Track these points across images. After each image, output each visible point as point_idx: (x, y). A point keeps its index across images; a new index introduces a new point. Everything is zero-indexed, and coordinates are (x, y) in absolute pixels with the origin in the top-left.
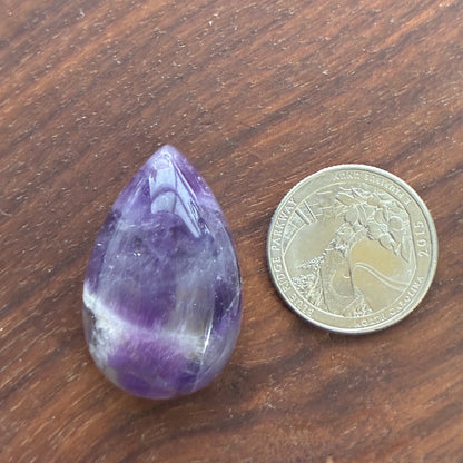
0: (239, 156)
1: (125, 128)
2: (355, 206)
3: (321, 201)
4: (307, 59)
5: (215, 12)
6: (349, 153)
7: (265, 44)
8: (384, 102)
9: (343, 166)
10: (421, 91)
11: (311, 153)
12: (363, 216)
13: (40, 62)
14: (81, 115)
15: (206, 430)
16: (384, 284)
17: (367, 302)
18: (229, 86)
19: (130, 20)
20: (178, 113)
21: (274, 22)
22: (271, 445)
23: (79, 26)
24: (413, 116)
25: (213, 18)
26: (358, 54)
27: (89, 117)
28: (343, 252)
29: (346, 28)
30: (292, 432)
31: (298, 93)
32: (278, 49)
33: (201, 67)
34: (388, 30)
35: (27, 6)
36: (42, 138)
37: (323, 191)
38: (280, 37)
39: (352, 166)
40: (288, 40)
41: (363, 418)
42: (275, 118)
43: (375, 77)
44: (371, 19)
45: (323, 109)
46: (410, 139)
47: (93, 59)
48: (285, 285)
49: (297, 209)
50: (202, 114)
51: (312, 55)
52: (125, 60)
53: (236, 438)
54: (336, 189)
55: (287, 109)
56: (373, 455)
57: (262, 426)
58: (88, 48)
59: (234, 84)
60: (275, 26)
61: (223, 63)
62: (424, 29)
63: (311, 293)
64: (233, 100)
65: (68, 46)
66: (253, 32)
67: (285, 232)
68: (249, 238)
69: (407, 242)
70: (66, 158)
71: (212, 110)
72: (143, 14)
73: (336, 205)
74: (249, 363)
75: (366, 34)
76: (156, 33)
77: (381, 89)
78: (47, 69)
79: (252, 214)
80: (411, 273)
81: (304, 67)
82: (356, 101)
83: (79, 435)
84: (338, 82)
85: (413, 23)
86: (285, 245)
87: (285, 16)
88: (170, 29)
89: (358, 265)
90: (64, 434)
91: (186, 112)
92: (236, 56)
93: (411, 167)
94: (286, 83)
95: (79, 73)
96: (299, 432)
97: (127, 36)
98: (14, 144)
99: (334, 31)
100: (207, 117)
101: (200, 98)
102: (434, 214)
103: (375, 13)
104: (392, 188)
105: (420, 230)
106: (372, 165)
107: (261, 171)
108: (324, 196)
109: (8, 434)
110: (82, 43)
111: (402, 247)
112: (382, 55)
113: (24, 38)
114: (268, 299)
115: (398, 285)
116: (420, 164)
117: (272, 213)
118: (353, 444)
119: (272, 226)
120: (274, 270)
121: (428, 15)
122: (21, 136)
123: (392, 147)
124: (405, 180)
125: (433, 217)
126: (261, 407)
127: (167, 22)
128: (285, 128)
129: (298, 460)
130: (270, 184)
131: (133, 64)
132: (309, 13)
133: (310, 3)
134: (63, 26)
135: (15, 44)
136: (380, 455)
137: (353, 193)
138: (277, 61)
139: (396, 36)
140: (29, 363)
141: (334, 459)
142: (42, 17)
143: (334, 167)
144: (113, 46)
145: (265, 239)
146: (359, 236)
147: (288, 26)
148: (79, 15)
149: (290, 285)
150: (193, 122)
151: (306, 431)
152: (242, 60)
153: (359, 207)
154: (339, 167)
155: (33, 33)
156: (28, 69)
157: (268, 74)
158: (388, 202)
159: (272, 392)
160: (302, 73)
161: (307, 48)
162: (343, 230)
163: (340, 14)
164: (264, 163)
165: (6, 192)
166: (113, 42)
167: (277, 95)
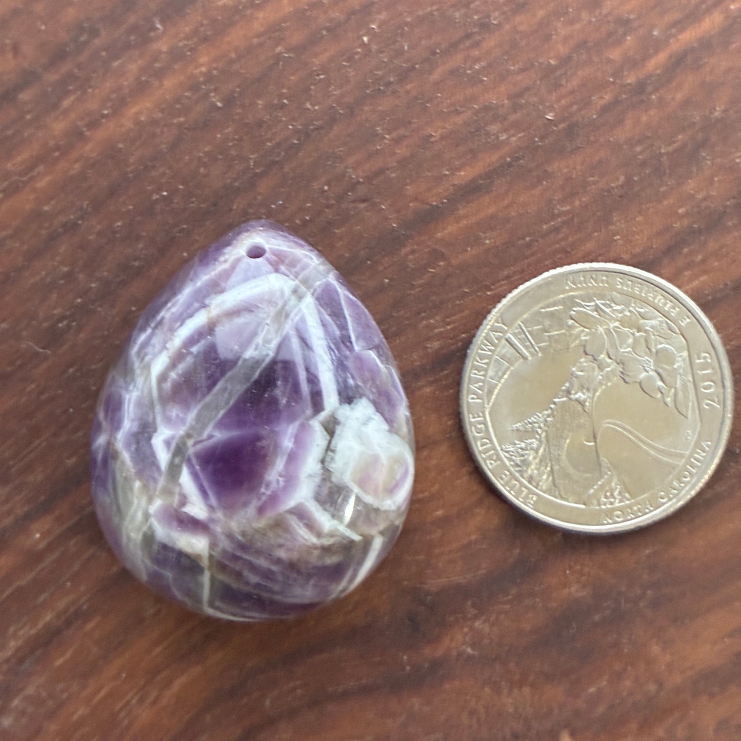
0: (413, 252)
1: (231, 210)
2: (601, 330)
3: (547, 323)
4: (520, 95)
5: (373, 22)
6: (589, 246)
7: (453, 72)
8: (644, 164)
9: (580, 266)
10: (703, 144)
11: (529, 245)
12: (613, 345)
13: (92, 105)
14: (159, 190)
15: (366, 691)
16: (649, 454)
17: (623, 483)
18: (398, 141)
19: (236, 37)
20: (316, 186)
21: (468, 36)
22: (472, 713)
23: (155, 46)
24: (690, 185)
25: (370, 32)
26: (602, 86)
27: (174, 192)
28: (581, 403)
29: (582, 45)
30: (505, 691)
31: (506, 149)
32: (475, 80)
33: (351, 111)
34: (650, 47)
35: (70, 14)
36: (99, 227)
37: (548, 306)
38: (477, 60)
39: (595, 265)
40: (490, 65)
41: (617, 667)
42: (471, 190)
43: (629, 123)
44: (621, 31)
45: (547, 175)
46: (686, 222)
47: (177, 100)
48: (490, 458)
49: (509, 335)
50: (353, 186)
51: (527, 89)
52: (229, 101)
53: (416, 703)
54: (570, 303)
55: (491, 175)
56: (634, 726)
57: (457, 683)
58: (169, 83)
59: (405, 137)
60: (467, 43)
61: (385, 105)
62: (706, 45)
63: (532, 470)
64: (403, 163)
65: (138, 79)
66: (435, 53)
67: (491, 373)
68: (431, 383)
69: (684, 386)
70: (136, 259)
71: (369, 179)
72: (257, 27)
73: (571, 327)
74: (434, 584)
75: (615, 54)
76: (278, 58)
77: (640, 142)
78: (104, 116)
79: (436, 345)
80: (691, 435)
81: (515, 108)
82: (600, 162)
83: (164, 701)
84: (571, 131)
85: (688, 36)
86: (490, 392)
87: (485, 26)
88: (299, 49)
89: (607, 424)
90: (141, 701)
91: (328, 183)
92: (408, 92)
93: (689, 266)
94: (488, 134)
95: (154, 122)
96: (516, 691)
97: (232, 62)
98: (53, 238)
99: (563, 50)
100: (362, 190)
101: (351, 160)
102: (726, 341)
103: (628, 21)
104: (659, 300)
105: (705, 366)
106: (628, 264)
107: (449, 276)
108: (552, 314)
109: (50, 703)
110: (159, 74)
111: (675, 395)
112: (640, 88)
113: (66, 67)
114: (464, 480)
115: (670, 455)
116: (704, 261)
117: (468, 343)
118: (601, 709)
119: (469, 363)
120: (473, 433)
121: (712, 22)
122: (64, 225)
123: (658, 234)
124: (679, 287)
125: (725, 344)
126: (454, 653)
127: (296, 38)
128: (486, 207)
129: (515, 736)
130: (464, 296)
131: (242, 106)
132: (523, 22)
133: (523, 5)
134: (128, 46)
135: (52, 77)
136: (645, 726)
137: (597, 309)
138: (474, 98)
139: (662, 57)
140: (83, 588)
141: (572, 734)
142: (94, 33)
143: (567, 268)
144: (209, 78)
145: (457, 384)
146: (607, 378)
147: (490, 42)
148: (154, 29)
149: (499, 458)
150: (340, 198)
151: (527, 690)
152: (416, 98)
153: (608, 332)
154: (574, 267)
155: (82, 58)
156: (73, 116)
157: (459, 120)
158: (653, 322)
159: (471, 628)
160: (513, 117)
161: (520, 77)
162: (582, 367)
163: (572, 22)
164: (454, 262)
165: (41, 315)
166: (209, 72)
167: (474, 153)
